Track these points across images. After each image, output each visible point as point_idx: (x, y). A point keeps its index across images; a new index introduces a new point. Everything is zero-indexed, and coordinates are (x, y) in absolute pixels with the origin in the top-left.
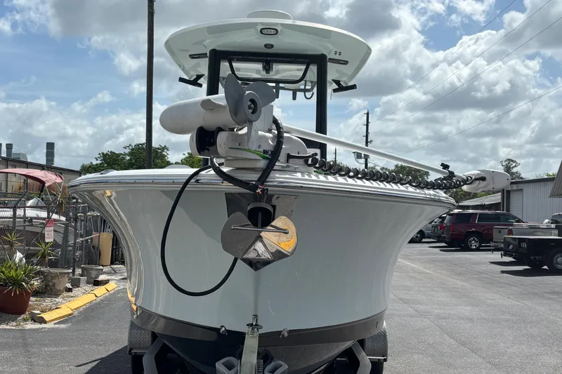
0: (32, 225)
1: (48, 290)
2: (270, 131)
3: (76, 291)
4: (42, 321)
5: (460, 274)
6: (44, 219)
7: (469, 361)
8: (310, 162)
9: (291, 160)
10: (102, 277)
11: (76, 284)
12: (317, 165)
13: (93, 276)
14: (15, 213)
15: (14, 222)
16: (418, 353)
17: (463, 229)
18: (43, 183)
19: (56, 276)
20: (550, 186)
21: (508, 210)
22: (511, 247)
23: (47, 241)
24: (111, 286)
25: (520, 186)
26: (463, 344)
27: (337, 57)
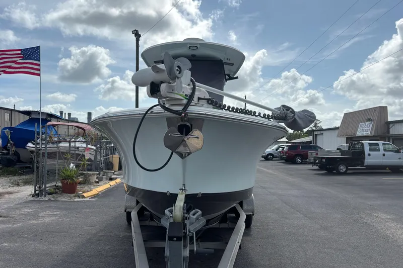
0: (78, 151)
1: (86, 182)
2: (189, 85)
3: (101, 183)
4: (84, 197)
5: (291, 175)
6: (85, 148)
7: (296, 216)
8: (210, 102)
9: (200, 100)
10: (113, 176)
11: (100, 180)
12: (214, 104)
13: (109, 176)
14: (70, 144)
15: (70, 149)
16: (271, 212)
17: (293, 153)
18: (84, 130)
19: (91, 175)
20: (337, 132)
21: (316, 143)
22: (317, 161)
23: (86, 158)
24: (118, 181)
25: (322, 132)
26: (292, 207)
27: (228, 62)
